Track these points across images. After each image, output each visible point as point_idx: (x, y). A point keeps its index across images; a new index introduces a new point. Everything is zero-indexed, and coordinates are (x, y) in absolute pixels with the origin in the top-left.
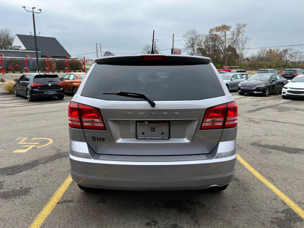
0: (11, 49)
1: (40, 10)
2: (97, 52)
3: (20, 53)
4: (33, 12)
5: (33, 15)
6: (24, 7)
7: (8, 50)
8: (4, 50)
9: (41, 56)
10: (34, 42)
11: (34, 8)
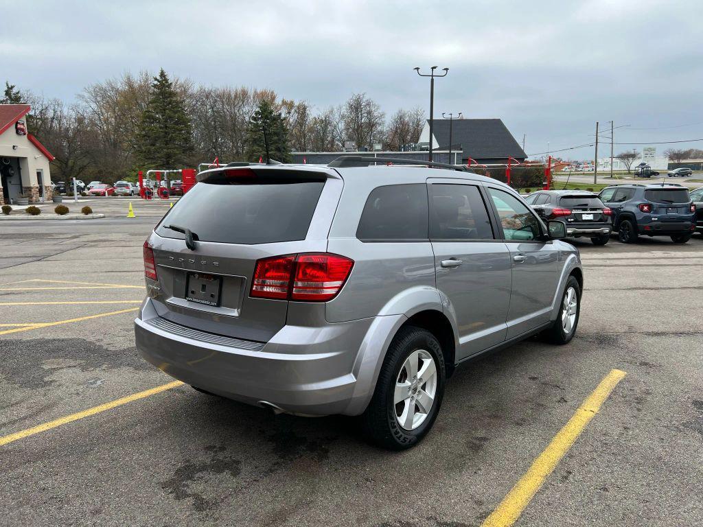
0: (414, 149)
1: (447, 69)
2: (597, 143)
3: (424, 156)
4: (432, 76)
5: (432, 80)
6: (418, 69)
7: (410, 152)
8: (403, 152)
9: (463, 160)
10: (449, 131)
11: (435, 68)
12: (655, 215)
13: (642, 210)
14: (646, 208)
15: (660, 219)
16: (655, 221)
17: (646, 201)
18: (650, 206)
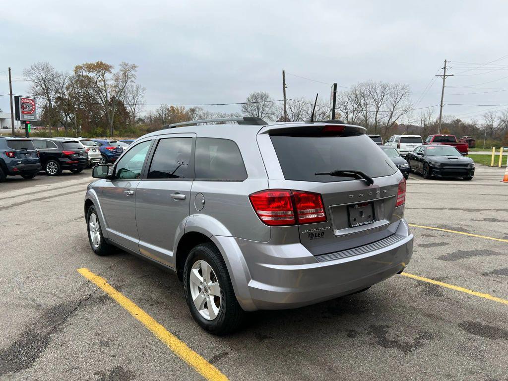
12: (20, 159)
13: (9, 156)
14: (11, 154)
15: (23, 162)
16: (19, 163)
17: (10, 149)
18: (14, 153)
